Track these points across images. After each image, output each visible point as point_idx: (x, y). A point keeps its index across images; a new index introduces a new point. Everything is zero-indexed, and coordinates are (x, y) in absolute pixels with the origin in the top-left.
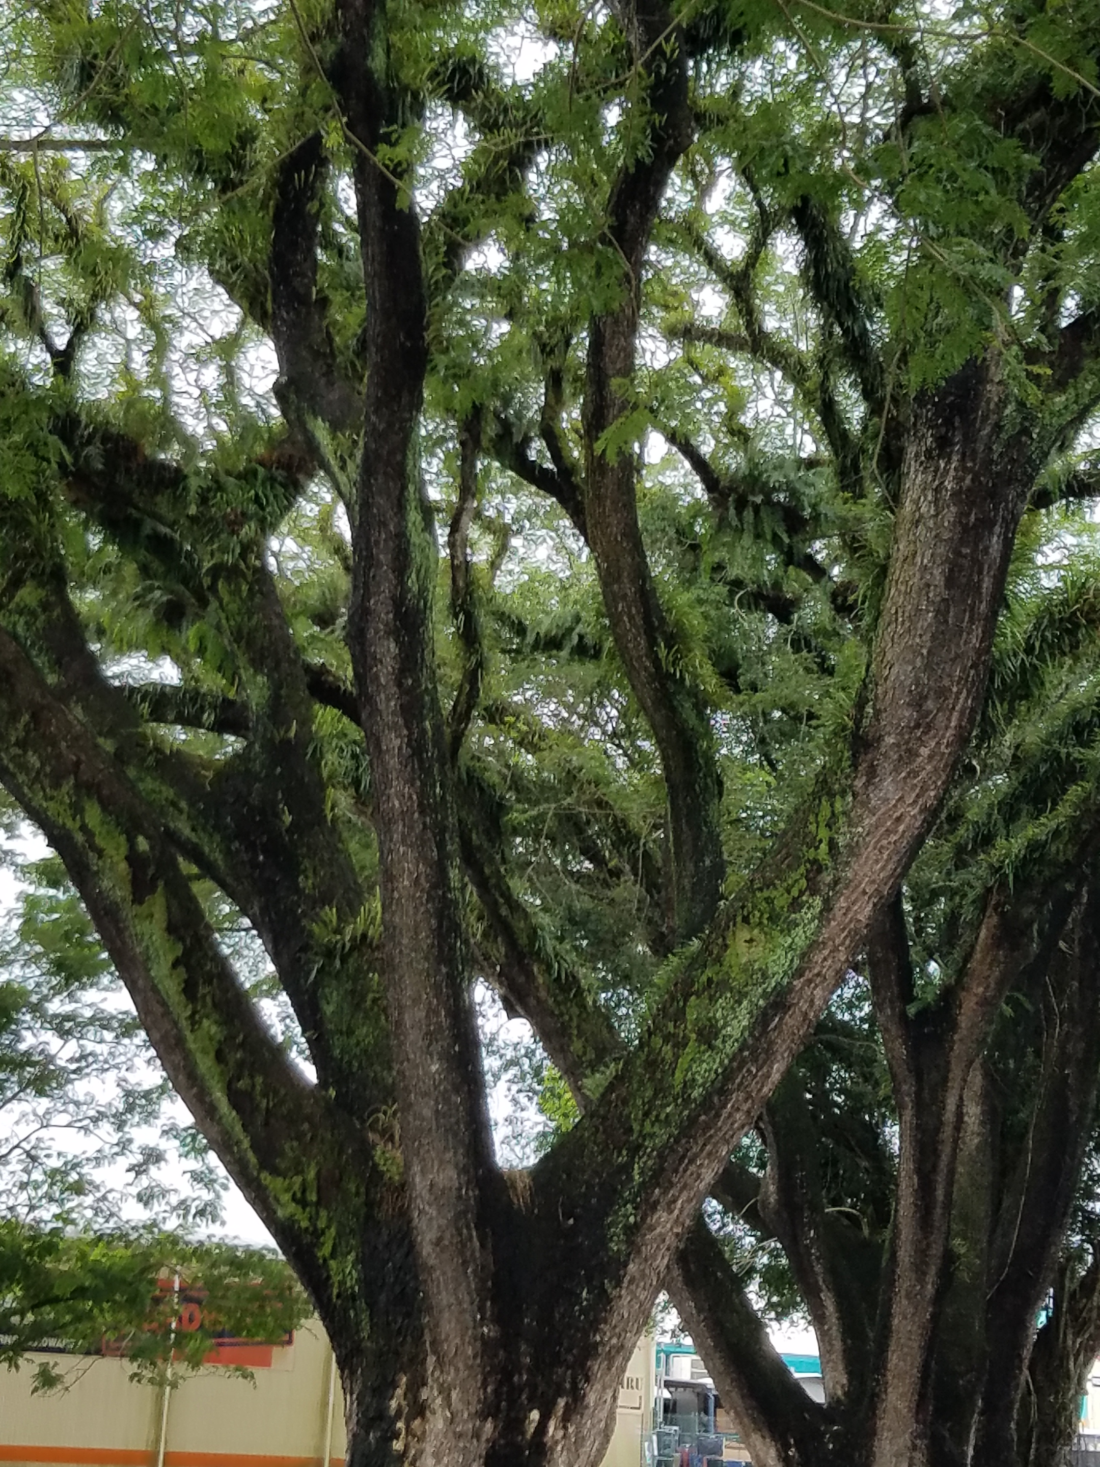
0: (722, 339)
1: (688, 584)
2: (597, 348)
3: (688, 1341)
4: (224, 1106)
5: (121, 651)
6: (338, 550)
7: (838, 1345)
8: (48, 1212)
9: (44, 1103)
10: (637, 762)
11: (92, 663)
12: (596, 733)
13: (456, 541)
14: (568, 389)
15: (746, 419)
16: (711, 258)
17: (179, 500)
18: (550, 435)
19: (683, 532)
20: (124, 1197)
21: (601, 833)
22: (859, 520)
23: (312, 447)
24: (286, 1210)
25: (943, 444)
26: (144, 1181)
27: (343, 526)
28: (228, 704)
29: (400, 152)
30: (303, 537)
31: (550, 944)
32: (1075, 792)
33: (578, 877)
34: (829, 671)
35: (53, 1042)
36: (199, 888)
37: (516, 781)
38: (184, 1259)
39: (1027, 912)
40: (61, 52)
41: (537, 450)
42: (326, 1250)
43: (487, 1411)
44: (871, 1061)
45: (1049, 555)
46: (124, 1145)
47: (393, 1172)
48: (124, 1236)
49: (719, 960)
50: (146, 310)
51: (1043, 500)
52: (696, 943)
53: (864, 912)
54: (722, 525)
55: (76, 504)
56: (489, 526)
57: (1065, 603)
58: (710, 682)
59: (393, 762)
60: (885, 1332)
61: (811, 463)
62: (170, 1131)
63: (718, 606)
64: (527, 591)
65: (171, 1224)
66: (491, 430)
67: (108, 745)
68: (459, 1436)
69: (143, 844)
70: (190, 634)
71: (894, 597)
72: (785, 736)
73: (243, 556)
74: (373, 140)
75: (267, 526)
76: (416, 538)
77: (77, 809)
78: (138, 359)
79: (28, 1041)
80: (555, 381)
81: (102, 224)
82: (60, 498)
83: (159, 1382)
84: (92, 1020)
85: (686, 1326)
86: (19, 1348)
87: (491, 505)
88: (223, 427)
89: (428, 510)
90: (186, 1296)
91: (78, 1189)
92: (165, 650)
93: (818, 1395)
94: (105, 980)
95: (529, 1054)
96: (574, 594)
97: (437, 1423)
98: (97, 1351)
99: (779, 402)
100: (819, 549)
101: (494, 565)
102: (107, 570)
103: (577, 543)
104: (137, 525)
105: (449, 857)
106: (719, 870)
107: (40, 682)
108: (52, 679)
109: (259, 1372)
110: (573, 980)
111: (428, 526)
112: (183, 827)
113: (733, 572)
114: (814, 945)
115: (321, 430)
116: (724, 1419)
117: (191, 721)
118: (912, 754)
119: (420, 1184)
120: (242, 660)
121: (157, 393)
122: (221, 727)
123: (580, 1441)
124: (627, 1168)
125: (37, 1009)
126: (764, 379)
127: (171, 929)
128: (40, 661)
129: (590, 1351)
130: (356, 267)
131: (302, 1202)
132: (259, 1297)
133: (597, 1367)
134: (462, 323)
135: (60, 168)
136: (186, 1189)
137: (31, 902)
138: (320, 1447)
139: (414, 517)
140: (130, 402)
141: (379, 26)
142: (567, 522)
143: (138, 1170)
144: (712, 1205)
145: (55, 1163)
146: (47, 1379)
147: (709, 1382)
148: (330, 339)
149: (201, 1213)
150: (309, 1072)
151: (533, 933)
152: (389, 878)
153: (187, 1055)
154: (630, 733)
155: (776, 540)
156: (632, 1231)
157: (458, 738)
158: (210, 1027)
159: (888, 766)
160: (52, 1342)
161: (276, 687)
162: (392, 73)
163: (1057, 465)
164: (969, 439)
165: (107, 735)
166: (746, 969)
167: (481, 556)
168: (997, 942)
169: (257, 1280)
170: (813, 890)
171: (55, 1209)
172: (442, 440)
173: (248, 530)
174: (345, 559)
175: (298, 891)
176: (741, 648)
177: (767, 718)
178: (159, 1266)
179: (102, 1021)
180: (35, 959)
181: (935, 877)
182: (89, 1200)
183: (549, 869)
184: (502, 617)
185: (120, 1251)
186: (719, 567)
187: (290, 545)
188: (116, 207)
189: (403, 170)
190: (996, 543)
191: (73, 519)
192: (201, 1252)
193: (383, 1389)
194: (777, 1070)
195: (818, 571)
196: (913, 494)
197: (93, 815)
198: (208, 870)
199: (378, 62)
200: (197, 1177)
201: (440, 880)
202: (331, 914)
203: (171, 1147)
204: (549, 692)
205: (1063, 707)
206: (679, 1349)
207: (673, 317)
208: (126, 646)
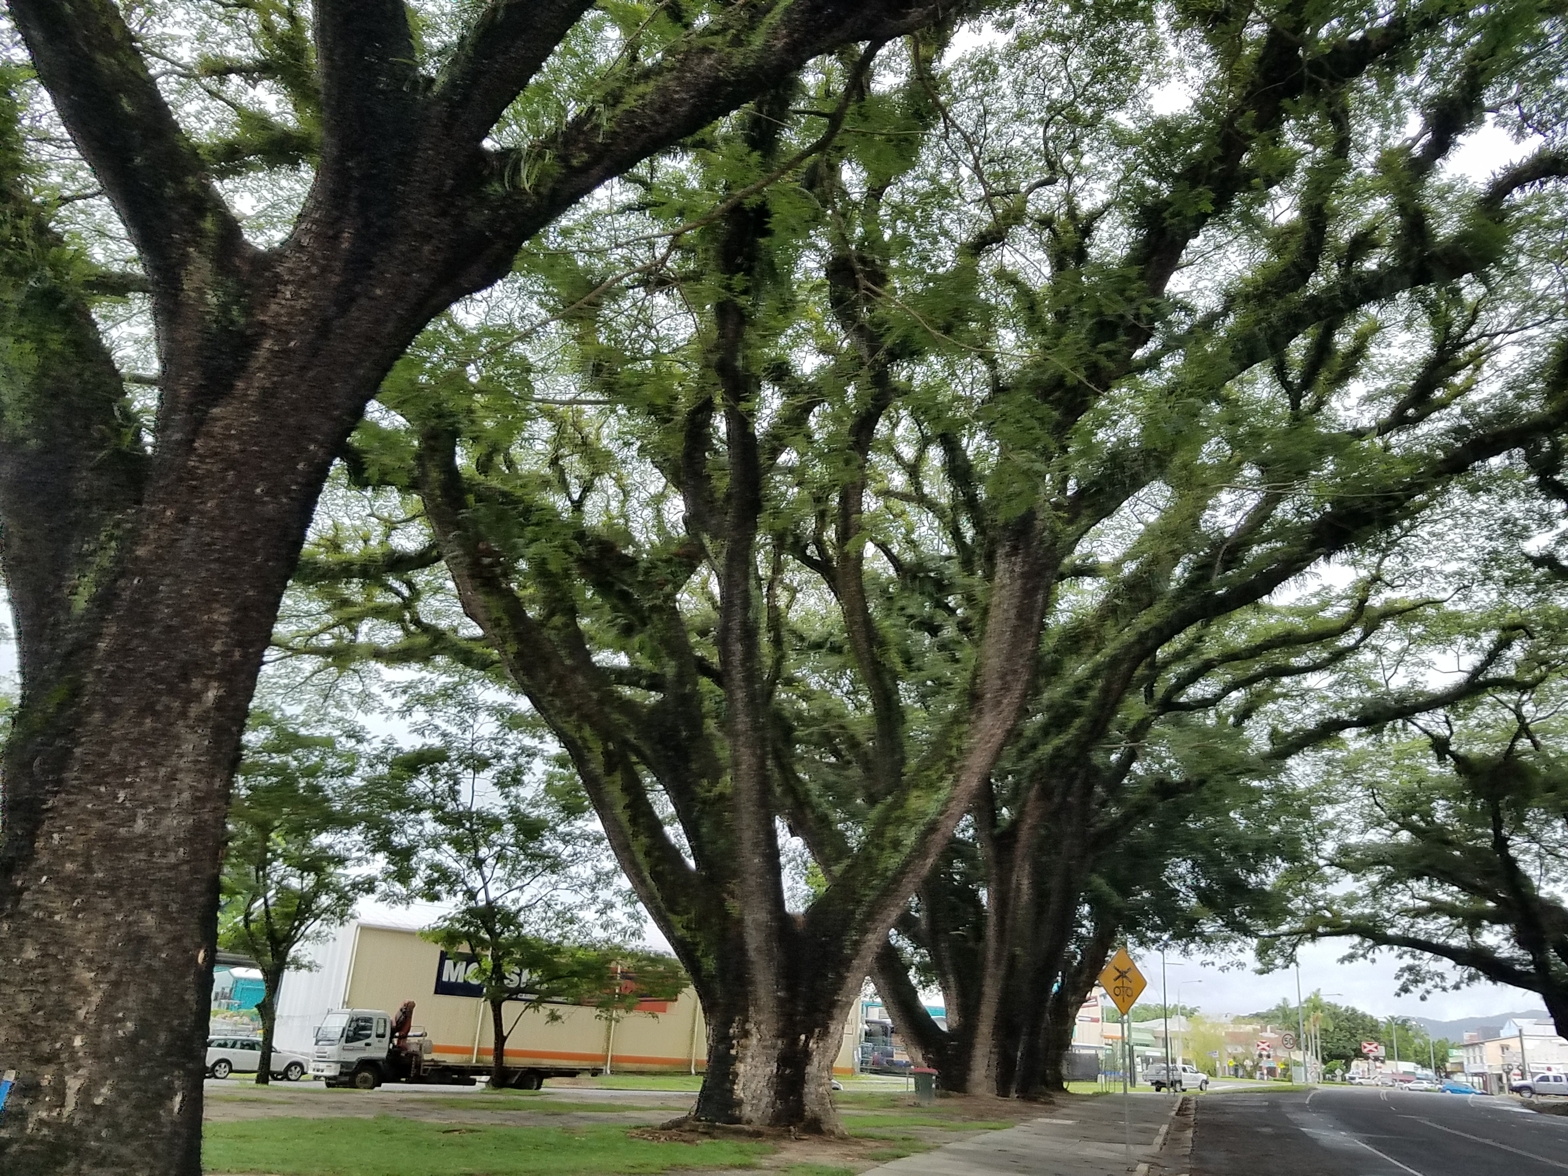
0: (904, 497)
1: (888, 616)
2: (844, 499)
3: (879, 1000)
4: (649, 880)
5: (600, 649)
6: (711, 598)
7: (955, 1001)
8: (555, 933)
9: (555, 878)
10: (859, 707)
11: (588, 654)
12: (838, 692)
13: (771, 595)
14: (828, 520)
15: (914, 536)
16: (898, 458)
17: (635, 573)
18: (819, 543)
19: (885, 591)
20: (594, 925)
21: (841, 743)
22: (971, 586)
23: (702, 548)
24: (680, 932)
25: (1014, 551)
26: (604, 917)
27: (715, 589)
28: (654, 676)
29: (750, 405)
30: (692, 593)
31: (815, 799)
32: (1078, 722)
33: (829, 765)
34: (957, 661)
35: (561, 847)
36: (639, 768)
37: (799, 716)
38: (624, 957)
39: (1054, 782)
40: (585, 358)
41: (812, 551)
42: (699, 954)
43: (781, 1035)
44: (974, 858)
45: (1062, 605)
46: (595, 900)
47: (735, 913)
48: (593, 946)
49: (902, 807)
50: (618, 480)
51: (1062, 577)
52: (890, 799)
53: (974, 782)
54: (904, 588)
55: (582, 575)
56: (787, 588)
57: (1074, 628)
58: (900, 667)
59: (739, 705)
60: (980, 994)
61: (948, 558)
62: (618, 892)
63: (901, 627)
64: (805, 620)
65: (617, 940)
66: (790, 540)
67: (595, 695)
68: (764, 1047)
69: (611, 746)
70: (636, 640)
71: (992, 624)
72: (935, 693)
73: (665, 601)
74: (739, 399)
75: (678, 587)
76: (754, 592)
77: (579, 728)
78: (614, 504)
79: (548, 845)
80: (822, 517)
81: (598, 439)
82: (575, 572)
83: (609, 1019)
84: (580, 836)
85: (878, 993)
86: (540, 1001)
87: (787, 577)
88: (654, 537)
89: (759, 579)
90: (625, 975)
91: (571, 921)
92: (623, 648)
93: (944, 1027)
94: (587, 815)
95: (801, 856)
96: (828, 622)
97: (754, 1041)
98: (578, 1003)
99: (931, 528)
100: (951, 601)
101: (788, 607)
102: (595, 608)
103: (831, 597)
104: (611, 585)
105: (766, 753)
106: (903, 761)
107: (562, 664)
108: (568, 662)
109: (660, 1015)
110: (826, 816)
111: (760, 587)
112: (631, 737)
113: (910, 611)
114: (950, 799)
115: (706, 539)
116: (896, 1040)
117: (636, 684)
118: (1000, 703)
119: (749, 919)
120: (663, 653)
121: (622, 521)
122: (650, 687)
123: (826, 1050)
124: (853, 912)
125: (553, 829)
126: (923, 517)
127: (625, 789)
128: (562, 653)
129: (833, 1004)
130: (725, 459)
131: (687, 928)
132: (663, 977)
133: (836, 1012)
134: (776, 488)
135: (580, 413)
136: (625, 922)
137: (551, 776)
138: (690, 1053)
139: (753, 582)
140: (610, 526)
141: (740, 345)
142: (825, 586)
143: (602, 912)
144: (893, 931)
145: (559, 908)
146: (554, 1017)
147: (889, 1021)
148: (711, 495)
149: (633, 934)
150: (692, 863)
151: (807, 793)
152: (736, 764)
153: (632, 853)
154: (856, 692)
155: (931, 596)
156: (856, 944)
157: (770, 694)
158: (643, 839)
159: (986, 709)
160: (555, 999)
161: (681, 667)
162: (746, 369)
163: (1066, 561)
164: (1028, 546)
165: (595, 690)
166: (916, 811)
167: (782, 602)
168: (1038, 798)
169: (661, 968)
170: (950, 771)
171: (559, 931)
172: (765, 545)
173: (668, 588)
174: (714, 604)
175: (688, 770)
176: (913, 649)
177: (924, 684)
178: (610, 961)
179: (585, 836)
180: (550, 804)
181: (1008, 765)
182: (576, 927)
183: (814, 761)
184: (793, 632)
185: (593, 954)
186: (902, 609)
187: (686, 596)
188: (605, 431)
189: (751, 413)
190: (1040, 597)
191: (579, 582)
192: (632, 954)
193: (728, 1024)
194: (930, 861)
195: (952, 611)
196: (999, 574)
197: (587, 732)
198: (644, 760)
199: (739, 363)
200: (631, 916)
201: (762, 766)
202: (705, 782)
203: (618, 901)
204: (815, 671)
205: (1071, 681)
206: (873, 1005)
207: (879, 486)
208: (603, 646)
